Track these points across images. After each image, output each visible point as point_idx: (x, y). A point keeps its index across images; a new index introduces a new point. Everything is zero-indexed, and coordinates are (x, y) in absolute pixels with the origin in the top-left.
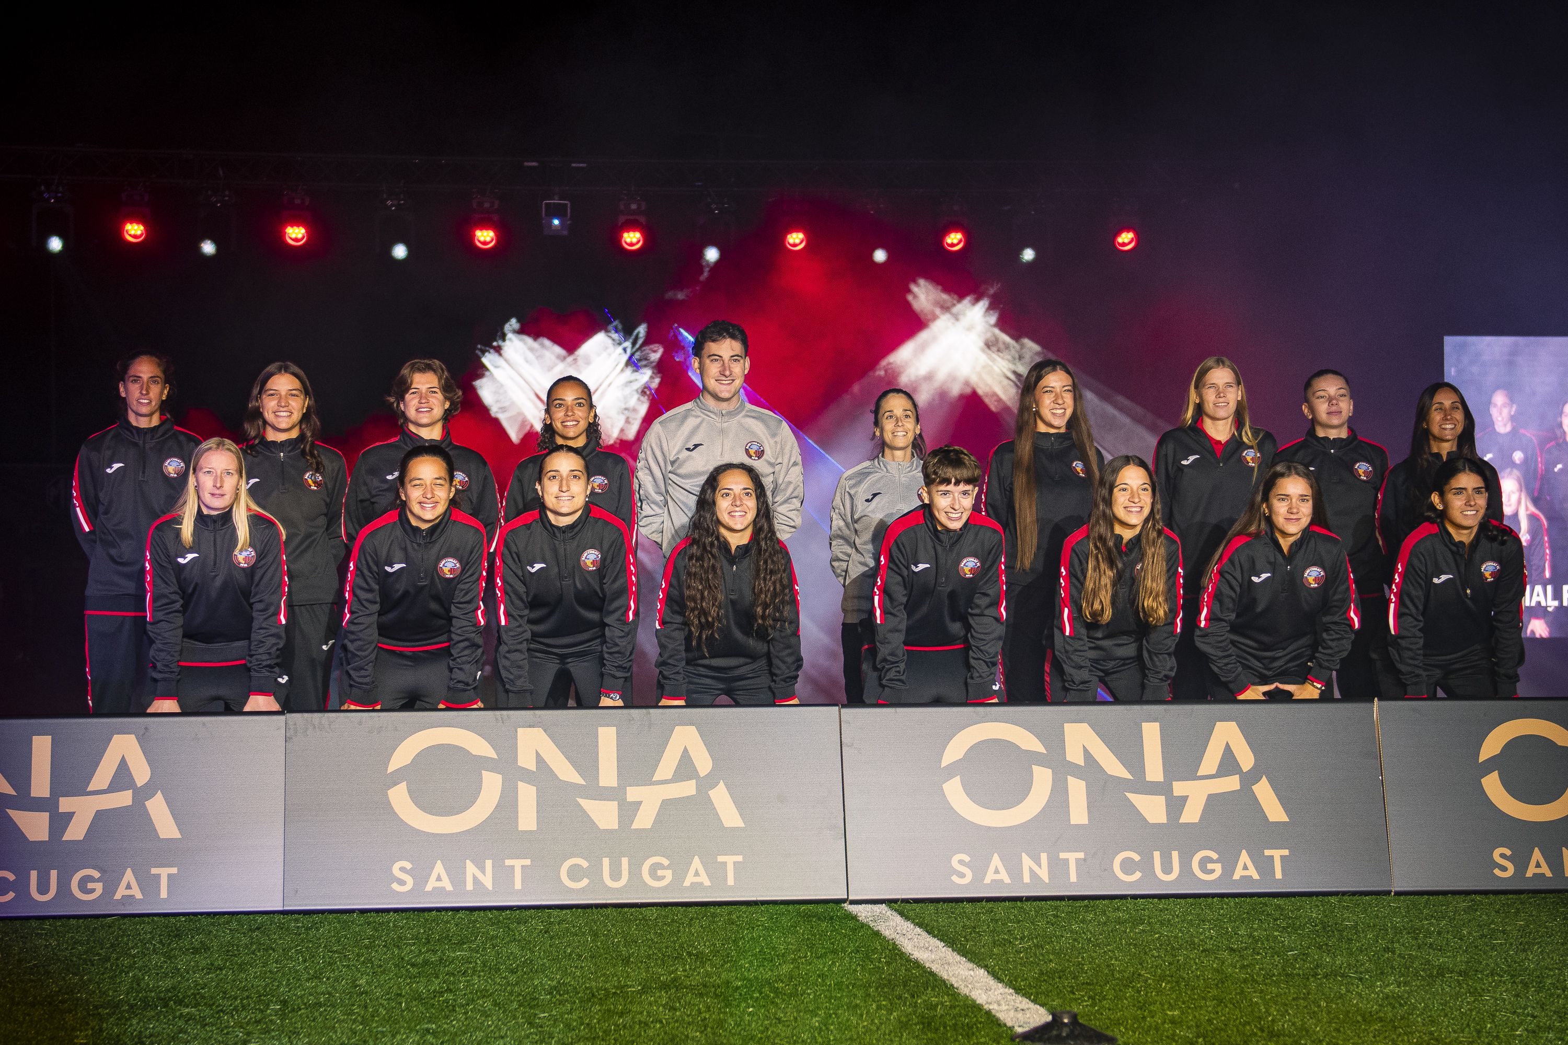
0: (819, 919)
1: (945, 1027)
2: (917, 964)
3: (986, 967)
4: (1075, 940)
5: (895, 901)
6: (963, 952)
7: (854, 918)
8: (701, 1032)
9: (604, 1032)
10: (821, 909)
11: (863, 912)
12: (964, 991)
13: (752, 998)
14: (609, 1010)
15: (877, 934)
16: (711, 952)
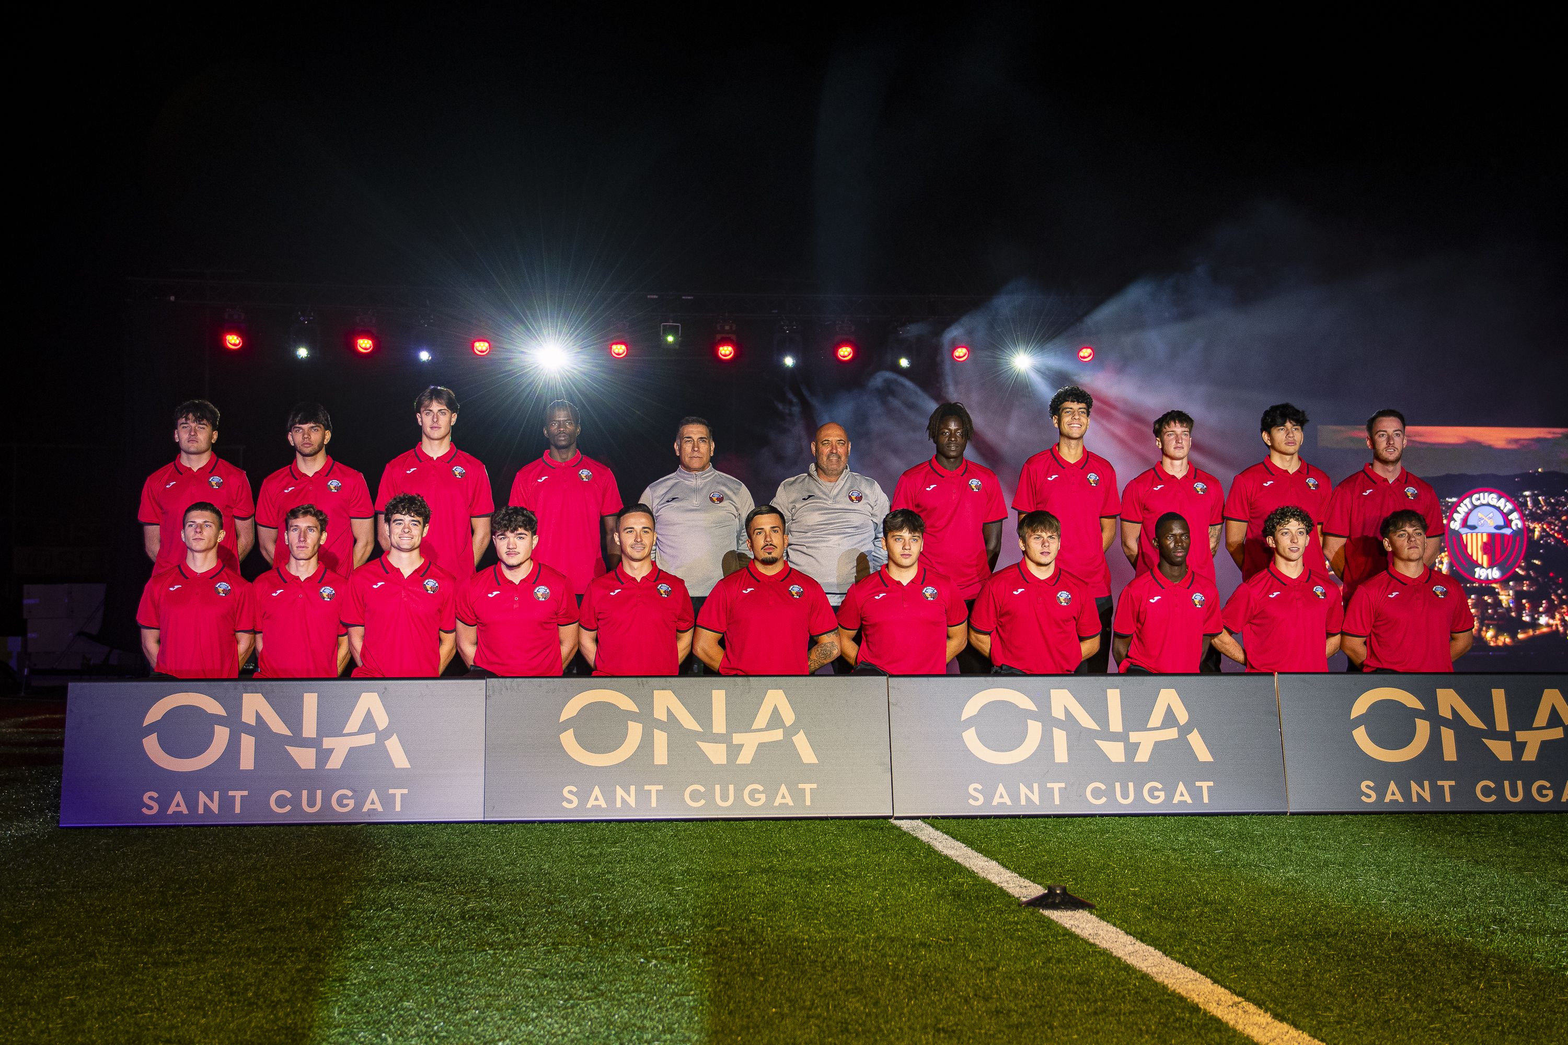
0: (873, 829)
1: (970, 898)
2: (947, 858)
3: (997, 860)
4: (1060, 843)
5: (928, 817)
6: (979, 850)
7: (899, 828)
8: (794, 900)
9: (724, 899)
10: (874, 822)
11: (905, 825)
12: (982, 874)
13: (828, 879)
14: (726, 886)
15: (916, 839)
16: (796, 849)
